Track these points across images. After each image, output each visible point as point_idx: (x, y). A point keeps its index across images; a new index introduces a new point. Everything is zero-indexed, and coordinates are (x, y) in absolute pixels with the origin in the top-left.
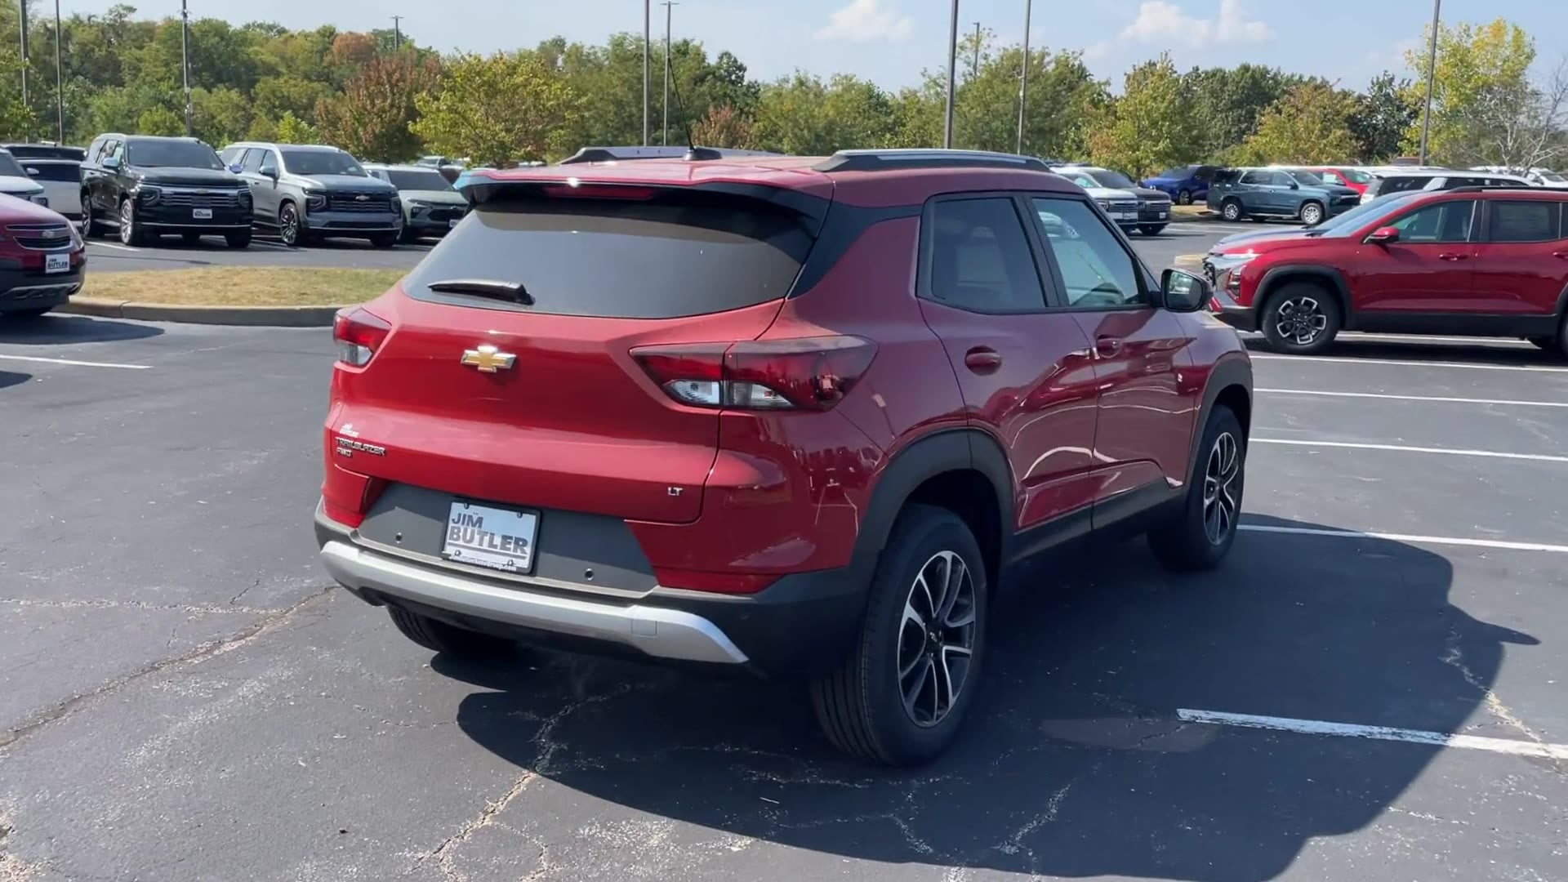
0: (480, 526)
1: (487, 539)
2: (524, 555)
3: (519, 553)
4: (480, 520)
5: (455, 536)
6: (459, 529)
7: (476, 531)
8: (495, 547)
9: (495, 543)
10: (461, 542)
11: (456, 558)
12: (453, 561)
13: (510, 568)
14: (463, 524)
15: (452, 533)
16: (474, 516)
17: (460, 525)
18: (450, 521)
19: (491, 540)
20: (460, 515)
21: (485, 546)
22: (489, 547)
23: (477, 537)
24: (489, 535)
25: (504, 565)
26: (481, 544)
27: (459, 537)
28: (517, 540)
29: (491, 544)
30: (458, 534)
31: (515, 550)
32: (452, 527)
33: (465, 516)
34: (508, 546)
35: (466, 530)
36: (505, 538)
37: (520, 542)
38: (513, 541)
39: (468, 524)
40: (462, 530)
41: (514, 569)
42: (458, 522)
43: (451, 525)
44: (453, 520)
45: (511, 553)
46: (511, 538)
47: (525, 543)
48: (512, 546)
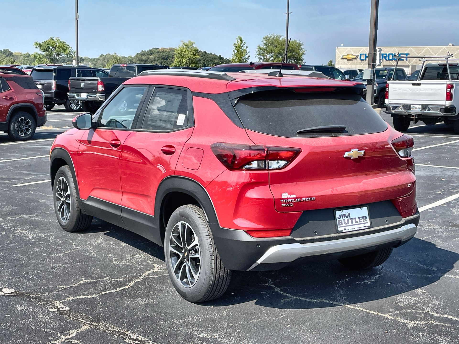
0: (350, 217)
1: (354, 220)
2: (367, 222)
3: (365, 222)
4: (349, 215)
5: (341, 224)
6: (341, 221)
7: (349, 219)
8: (358, 222)
9: (357, 221)
10: (344, 225)
11: (345, 231)
12: (344, 232)
13: (365, 228)
14: (342, 218)
15: (339, 222)
16: (346, 214)
17: (341, 219)
18: (337, 218)
19: (355, 220)
20: (340, 215)
21: (354, 223)
22: (355, 223)
23: (350, 221)
24: (354, 219)
25: (363, 227)
26: (352, 223)
27: (342, 223)
28: (363, 217)
29: (356, 222)
30: (341, 222)
31: (364, 221)
32: (338, 221)
33: (342, 215)
34: (361, 220)
35: (344, 220)
36: (359, 218)
37: (364, 218)
38: (362, 218)
39: (344, 218)
40: (343, 220)
41: (367, 227)
42: (340, 218)
43: (338, 220)
44: (338, 218)
45: (363, 222)
46: (361, 217)
47: (366, 217)
48: (362, 220)
